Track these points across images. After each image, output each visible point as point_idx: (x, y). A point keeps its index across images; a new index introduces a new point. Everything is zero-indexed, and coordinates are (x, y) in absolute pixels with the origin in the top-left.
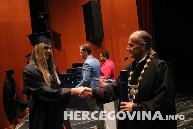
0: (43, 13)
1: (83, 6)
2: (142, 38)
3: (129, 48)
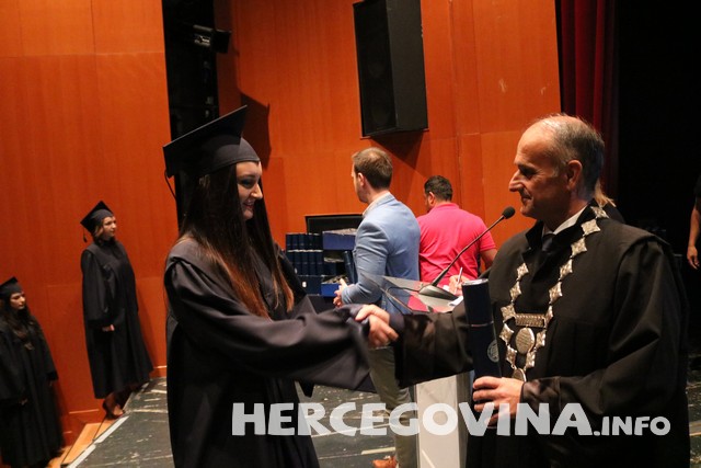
1: (356, 6)
2: (567, 144)
3: (516, 178)
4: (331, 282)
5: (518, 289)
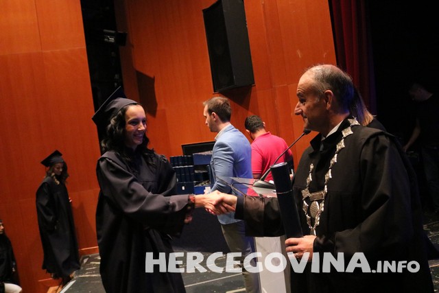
0: (113, 32)
1: (204, 11)
3: (298, 107)
5: (310, 178)
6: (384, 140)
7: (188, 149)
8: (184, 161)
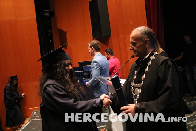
0: (48, 11)
1: (89, 2)
3: (131, 46)
4: (86, 80)
5: (135, 77)
6: (170, 63)
7: (81, 64)
8: (79, 69)
